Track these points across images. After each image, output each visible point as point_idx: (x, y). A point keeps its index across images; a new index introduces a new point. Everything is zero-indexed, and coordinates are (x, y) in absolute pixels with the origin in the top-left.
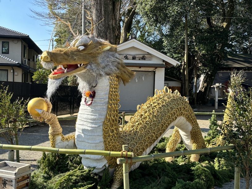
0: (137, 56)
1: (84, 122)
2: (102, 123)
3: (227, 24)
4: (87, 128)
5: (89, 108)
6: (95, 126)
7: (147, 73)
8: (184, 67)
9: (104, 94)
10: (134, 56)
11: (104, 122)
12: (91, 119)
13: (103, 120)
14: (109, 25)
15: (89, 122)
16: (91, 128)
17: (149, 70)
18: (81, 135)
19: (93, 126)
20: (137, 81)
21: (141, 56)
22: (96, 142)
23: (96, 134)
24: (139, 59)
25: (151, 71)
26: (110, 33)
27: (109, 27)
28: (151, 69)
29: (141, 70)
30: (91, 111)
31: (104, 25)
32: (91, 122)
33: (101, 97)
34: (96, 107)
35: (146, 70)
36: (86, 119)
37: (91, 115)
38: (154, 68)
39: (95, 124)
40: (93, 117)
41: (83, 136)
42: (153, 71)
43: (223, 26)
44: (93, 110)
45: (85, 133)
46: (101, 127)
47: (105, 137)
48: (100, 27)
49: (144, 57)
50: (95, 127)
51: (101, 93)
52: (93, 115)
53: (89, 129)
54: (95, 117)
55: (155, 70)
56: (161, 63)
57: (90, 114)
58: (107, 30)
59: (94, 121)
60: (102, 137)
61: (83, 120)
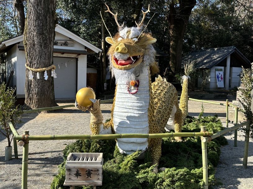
0: (59, 42)
1: (128, 109)
2: (148, 109)
3: (137, 15)
4: (132, 115)
5: (133, 96)
6: (142, 112)
7: (69, 59)
8: (102, 54)
9: (146, 83)
10: (56, 42)
11: (149, 108)
12: (137, 107)
13: (148, 107)
14: (48, 8)
15: (135, 109)
16: (138, 115)
17: (71, 57)
18: (125, 122)
19: (140, 112)
20: (59, 67)
21: (63, 42)
22: (143, 127)
23: (143, 120)
24: (61, 45)
25: (74, 57)
26: (49, 17)
27: (48, 11)
28: (74, 56)
29: (64, 56)
30: (137, 99)
31: (44, 8)
32: (138, 110)
33: (144, 86)
34: (141, 95)
35: (69, 57)
36: (132, 106)
37: (137, 103)
38: (76, 55)
39: (142, 110)
40: (139, 104)
41: (129, 123)
42: (76, 58)
43: (133, 17)
44: (138, 98)
45: (131, 119)
46: (147, 113)
47: (150, 122)
48: (39, 10)
49: (67, 43)
50: (142, 114)
51: (144, 82)
52: (139, 103)
53: (137, 115)
54: (141, 105)
55: (77, 57)
56: (83, 50)
57: (135, 102)
58: (47, 14)
59: (140, 108)
60: (148, 122)
61: (128, 107)
